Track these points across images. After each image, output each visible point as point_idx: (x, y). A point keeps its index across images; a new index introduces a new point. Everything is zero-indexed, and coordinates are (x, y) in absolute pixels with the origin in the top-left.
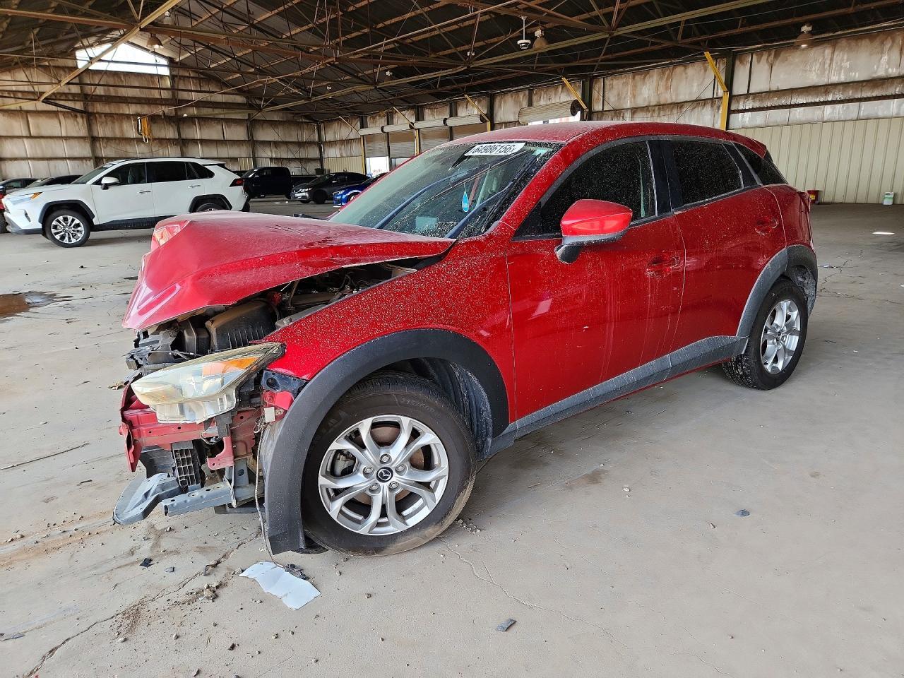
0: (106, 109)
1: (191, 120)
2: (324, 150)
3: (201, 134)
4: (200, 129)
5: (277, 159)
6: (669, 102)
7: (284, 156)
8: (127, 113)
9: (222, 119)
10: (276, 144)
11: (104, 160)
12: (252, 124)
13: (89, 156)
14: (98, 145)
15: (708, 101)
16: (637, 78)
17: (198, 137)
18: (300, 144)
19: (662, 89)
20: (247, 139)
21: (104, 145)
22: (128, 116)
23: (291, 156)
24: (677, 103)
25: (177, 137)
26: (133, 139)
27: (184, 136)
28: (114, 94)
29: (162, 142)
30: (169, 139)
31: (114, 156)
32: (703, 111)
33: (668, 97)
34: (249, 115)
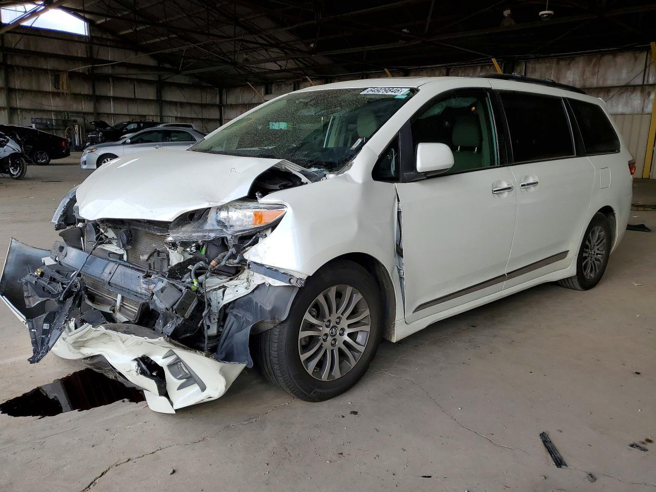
0: (26, 63)
1: (105, 79)
2: (224, 113)
3: (114, 93)
4: (114, 88)
5: (182, 119)
6: (595, 86)
7: (188, 116)
8: (45, 67)
9: (134, 79)
10: (182, 104)
11: (19, 111)
12: (161, 86)
13: (3, 106)
14: (14, 96)
15: (638, 88)
16: (562, 63)
17: (111, 94)
18: (203, 106)
19: (588, 74)
20: (155, 98)
21: (20, 96)
22: (46, 71)
23: (194, 116)
24: (604, 88)
25: (91, 93)
26: (49, 93)
27: (97, 93)
28: (33, 50)
29: (76, 96)
30: (84, 95)
31: (27, 107)
32: (632, 96)
33: (594, 82)
34: (160, 77)
